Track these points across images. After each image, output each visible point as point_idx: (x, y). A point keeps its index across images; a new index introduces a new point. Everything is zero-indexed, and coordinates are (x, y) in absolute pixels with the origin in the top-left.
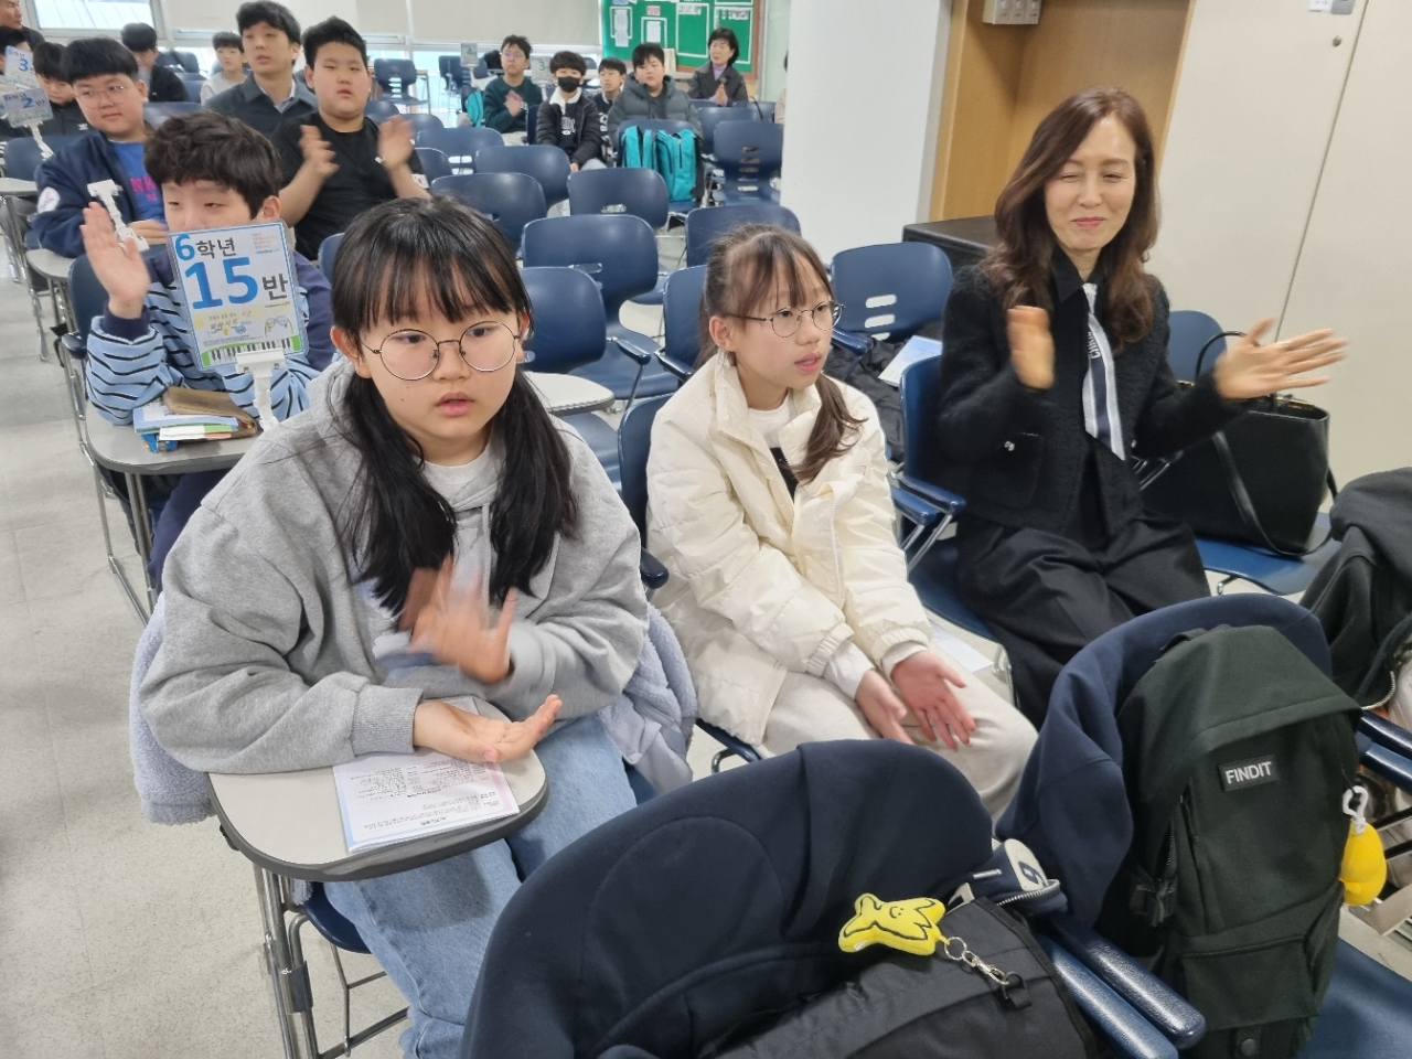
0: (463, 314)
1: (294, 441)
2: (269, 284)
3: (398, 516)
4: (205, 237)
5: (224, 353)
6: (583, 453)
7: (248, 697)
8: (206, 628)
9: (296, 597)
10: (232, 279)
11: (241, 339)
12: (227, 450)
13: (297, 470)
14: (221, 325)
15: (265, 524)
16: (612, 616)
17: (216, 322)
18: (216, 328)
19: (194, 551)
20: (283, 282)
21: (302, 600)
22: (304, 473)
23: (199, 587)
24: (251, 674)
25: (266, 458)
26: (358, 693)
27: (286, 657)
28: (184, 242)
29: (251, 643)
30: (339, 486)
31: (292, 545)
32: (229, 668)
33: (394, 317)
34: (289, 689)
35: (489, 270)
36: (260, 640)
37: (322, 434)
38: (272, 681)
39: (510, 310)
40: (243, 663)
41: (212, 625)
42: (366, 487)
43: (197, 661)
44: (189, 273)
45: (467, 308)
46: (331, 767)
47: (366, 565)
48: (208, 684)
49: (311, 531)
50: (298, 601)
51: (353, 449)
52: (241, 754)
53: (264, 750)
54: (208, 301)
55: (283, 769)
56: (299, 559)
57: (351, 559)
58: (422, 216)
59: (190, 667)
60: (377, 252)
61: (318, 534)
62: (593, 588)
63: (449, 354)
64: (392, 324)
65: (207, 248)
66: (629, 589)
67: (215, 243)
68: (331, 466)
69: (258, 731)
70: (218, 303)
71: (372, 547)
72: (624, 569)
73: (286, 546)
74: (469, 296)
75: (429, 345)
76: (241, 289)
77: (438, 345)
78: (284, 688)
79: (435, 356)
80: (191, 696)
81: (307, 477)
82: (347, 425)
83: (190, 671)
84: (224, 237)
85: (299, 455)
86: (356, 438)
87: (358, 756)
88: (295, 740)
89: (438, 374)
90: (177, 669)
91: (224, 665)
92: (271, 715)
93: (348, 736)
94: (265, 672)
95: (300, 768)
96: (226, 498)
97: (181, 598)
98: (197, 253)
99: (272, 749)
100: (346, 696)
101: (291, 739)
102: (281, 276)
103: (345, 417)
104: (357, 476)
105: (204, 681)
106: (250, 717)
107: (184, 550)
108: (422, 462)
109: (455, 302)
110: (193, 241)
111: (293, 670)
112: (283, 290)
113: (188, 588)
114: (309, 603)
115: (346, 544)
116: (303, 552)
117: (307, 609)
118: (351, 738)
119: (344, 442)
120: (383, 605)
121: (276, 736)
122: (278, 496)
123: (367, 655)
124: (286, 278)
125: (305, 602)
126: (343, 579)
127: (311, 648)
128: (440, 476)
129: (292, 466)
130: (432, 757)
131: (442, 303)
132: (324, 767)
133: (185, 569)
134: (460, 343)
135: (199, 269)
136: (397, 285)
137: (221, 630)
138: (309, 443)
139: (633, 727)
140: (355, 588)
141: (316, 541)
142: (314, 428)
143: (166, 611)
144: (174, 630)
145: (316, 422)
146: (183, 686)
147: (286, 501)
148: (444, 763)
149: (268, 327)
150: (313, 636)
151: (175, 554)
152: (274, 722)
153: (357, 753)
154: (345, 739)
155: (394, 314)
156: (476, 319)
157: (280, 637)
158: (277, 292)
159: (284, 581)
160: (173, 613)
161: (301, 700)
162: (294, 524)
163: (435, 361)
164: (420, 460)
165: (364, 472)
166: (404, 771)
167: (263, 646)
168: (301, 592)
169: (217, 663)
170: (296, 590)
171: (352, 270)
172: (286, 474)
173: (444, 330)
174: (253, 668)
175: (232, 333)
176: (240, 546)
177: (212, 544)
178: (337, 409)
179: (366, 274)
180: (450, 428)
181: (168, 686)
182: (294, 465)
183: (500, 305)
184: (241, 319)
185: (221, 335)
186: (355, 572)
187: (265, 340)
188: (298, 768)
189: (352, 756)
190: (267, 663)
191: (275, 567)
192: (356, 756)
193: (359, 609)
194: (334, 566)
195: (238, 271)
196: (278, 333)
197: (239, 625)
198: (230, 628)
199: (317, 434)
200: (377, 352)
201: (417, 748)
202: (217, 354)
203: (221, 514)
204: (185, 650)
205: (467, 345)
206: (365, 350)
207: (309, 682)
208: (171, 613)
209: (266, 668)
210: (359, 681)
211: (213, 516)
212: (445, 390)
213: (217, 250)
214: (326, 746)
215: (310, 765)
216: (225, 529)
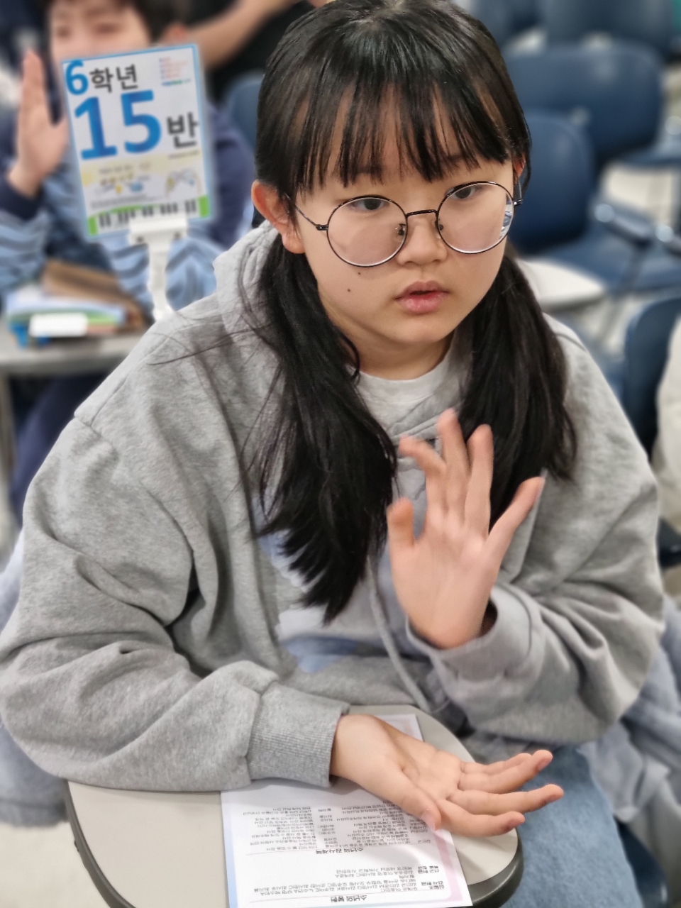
0: (445, 168)
1: (194, 334)
2: (176, 126)
3: (322, 446)
4: (100, 65)
5: (114, 218)
6: (584, 368)
7: (118, 683)
8: (70, 582)
9: (186, 548)
10: (131, 119)
11: (137, 199)
12: (110, 347)
13: (194, 375)
14: (113, 181)
15: (152, 446)
16: (612, 607)
17: (108, 177)
18: (107, 185)
19: (62, 478)
20: (192, 124)
21: (192, 552)
22: (204, 379)
23: (66, 526)
24: (124, 652)
25: (157, 357)
26: (261, 693)
27: (170, 628)
28: (76, 71)
29: (125, 607)
30: (245, 401)
31: (184, 478)
32: (98, 638)
33: (349, 176)
34: (170, 675)
35: (482, 98)
36: (137, 602)
37: (229, 327)
38: (149, 663)
39: (506, 157)
40: (114, 633)
41: (78, 578)
42: (283, 403)
43: (58, 625)
44: (79, 112)
45: (452, 160)
46: (219, 792)
47: (276, 511)
48: (70, 659)
49: (207, 460)
50: (187, 553)
51: (267, 349)
52: (106, 761)
53: (134, 761)
54: (101, 149)
55: (157, 787)
56: (191, 496)
57: (255, 500)
58: (389, 21)
59: (48, 632)
60: (328, 76)
61: (215, 464)
62: (583, 566)
63: (421, 229)
64: (345, 185)
65: (101, 78)
66: (638, 571)
67: (113, 71)
68: (238, 372)
69: (127, 731)
70: (111, 151)
71: (284, 488)
72: (632, 540)
73: (176, 477)
74: (455, 142)
75: (393, 217)
76: (139, 133)
77: (407, 216)
78: (165, 674)
79: (401, 233)
80: (48, 674)
81: (207, 385)
82: (262, 317)
83: (49, 638)
84: (123, 63)
85: (198, 353)
86: (271, 334)
87: (258, 781)
88: (174, 752)
89: (404, 256)
90: (33, 634)
91: (91, 634)
92: (146, 712)
93: (244, 753)
94: (142, 650)
95: (179, 789)
96: (105, 408)
97: (43, 538)
98: (91, 85)
99: (145, 759)
100: (244, 698)
101: (169, 751)
102: (190, 116)
103: (259, 306)
104: (272, 389)
105: (65, 652)
106: (119, 711)
107: (51, 476)
108: (357, 373)
109: (435, 152)
110: (86, 69)
111: (179, 649)
112: (192, 133)
113: (54, 527)
114: (201, 557)
115: (251, 483)
116: (196, 486)
117: (198, 566)
118: (248, 758)
119: (255, 339)
120: (294, 566)
121: (151, 742)
122: (170, 408)
123: (273, 636)
124: (196, 118)
125: (196, 555)
126: (245, 530)
127: (201, 620)
128: (381, 393)
129: (189, 369)
130: (354, 798)
131: (416, 155)
132: (212, 792)
133: (50, 501)
134: (437, 213)
135: (92, 106)
136: (356, 127)
137: (89, 586)
138: (213, 338)
139: (626, 767)
140: (261, 540)
141: (213, 474)
142: (219, 319)
143: (25, 556)
144: (33, 581)
145: (222, 311)
146: (40, 658)
147: (177, 416)
148: (369, 808)
149: (171, 184)
150: (203, 604)
151: (41, 480)
152: (150, 723)
153: (255, 777)
154: (240, 758)
155: (348, 172)
156: (463, 176)
157: (163, 602)
158: (184, 137)
159: (171, 525)
160: (34, 558)
161: (186, 697)
162: (187, 448)
163: (401, 240)
164: (354, 369)
165: (281, 385)
166: (315, 813)
167: (141, 613)
168: (191, 541)
169: (82, 630)
170: (185, 538)
171: (292, 102)
172: (180, 381)
173: (418, 195)
174: (126, 643)
175: (126, 192)
176: (119, 473)
177: (85, 469)
178: (251, 294)
179: (312, 112)
180: (410, 329)
181: (21, 657)
182: (192, 368)
183: (495, 153)
184: (138, 172)
185: (111, 195)
186: (260, 521)
187: (165, 201)
188: (175, 788)
189: (248, 781)
190: (143, 636)
191: (160, 503)
192: (253, 781)
193: (264, 571)
194: (235, 511)
195: (138, 108)
196: (183, 193)
197: (112, 580)
198: (100, 584)
199: (222, 327)
200: (324, 228)
201: (337, 781)
202: (105, 220)
203: (97, 429)
204: (44, 609)
205: (446, 216)
206: (300, 218)
207: (200, 670)
208: (31, 559)
209: (144, 644)
210: (264, 676)
211: (88, 431)
212: (411, 278)
213: (115, 83)
214: (214, 765)
215: (192, 788)
216: (102, 450)
